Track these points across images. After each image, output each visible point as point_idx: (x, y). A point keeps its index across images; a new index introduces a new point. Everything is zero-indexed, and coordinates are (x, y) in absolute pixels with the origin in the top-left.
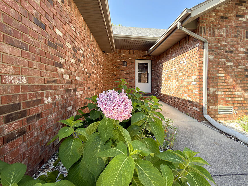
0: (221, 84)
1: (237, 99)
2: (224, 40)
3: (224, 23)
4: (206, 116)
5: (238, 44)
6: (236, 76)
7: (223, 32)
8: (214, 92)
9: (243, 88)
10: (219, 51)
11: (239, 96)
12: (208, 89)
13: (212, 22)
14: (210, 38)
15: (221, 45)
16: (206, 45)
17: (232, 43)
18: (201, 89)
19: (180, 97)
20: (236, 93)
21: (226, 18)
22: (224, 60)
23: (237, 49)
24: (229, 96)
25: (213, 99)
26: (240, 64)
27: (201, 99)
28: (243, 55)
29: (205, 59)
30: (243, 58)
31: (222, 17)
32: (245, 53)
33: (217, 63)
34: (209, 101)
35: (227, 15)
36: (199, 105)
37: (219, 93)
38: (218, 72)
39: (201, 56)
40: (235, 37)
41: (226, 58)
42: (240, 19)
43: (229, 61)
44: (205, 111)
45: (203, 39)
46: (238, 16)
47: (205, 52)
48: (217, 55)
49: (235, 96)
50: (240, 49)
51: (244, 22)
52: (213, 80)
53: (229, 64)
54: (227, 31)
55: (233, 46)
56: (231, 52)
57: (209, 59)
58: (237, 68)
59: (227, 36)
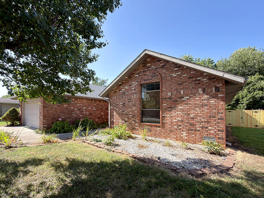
0: (115, 117)
2: (115, 100)
3: (115, 94)
5: (120, 101)
6: (119, 114)
7: (115, 98)
8: (113, 120)
9: (121, 119)
10: (114, 105)
11: (121, 122)
12: (111, 119)
13: (112, 94)
16: (109, 103)
20: (119, 121)
21: (116, 92)
22: (116, 108)
24: (117, 122)
25: (112, 123)
26: (120, 109)
28: (122, 106)
30: (121, 107)
31: (115, 92)
32: (122, 104)
35: (116, 91)
37: (114, 121)
38: (114, 113)
40: (119, 98)
42: (120, 91)
46: (120, 90)
48: (113, 106)
50: (120, 103)
51: (122, 92)
52: (112, 116)
53: (117, 109)
54: (116, 97)
55: (118, 102)
56: (118, 105)
58: (120, 111)
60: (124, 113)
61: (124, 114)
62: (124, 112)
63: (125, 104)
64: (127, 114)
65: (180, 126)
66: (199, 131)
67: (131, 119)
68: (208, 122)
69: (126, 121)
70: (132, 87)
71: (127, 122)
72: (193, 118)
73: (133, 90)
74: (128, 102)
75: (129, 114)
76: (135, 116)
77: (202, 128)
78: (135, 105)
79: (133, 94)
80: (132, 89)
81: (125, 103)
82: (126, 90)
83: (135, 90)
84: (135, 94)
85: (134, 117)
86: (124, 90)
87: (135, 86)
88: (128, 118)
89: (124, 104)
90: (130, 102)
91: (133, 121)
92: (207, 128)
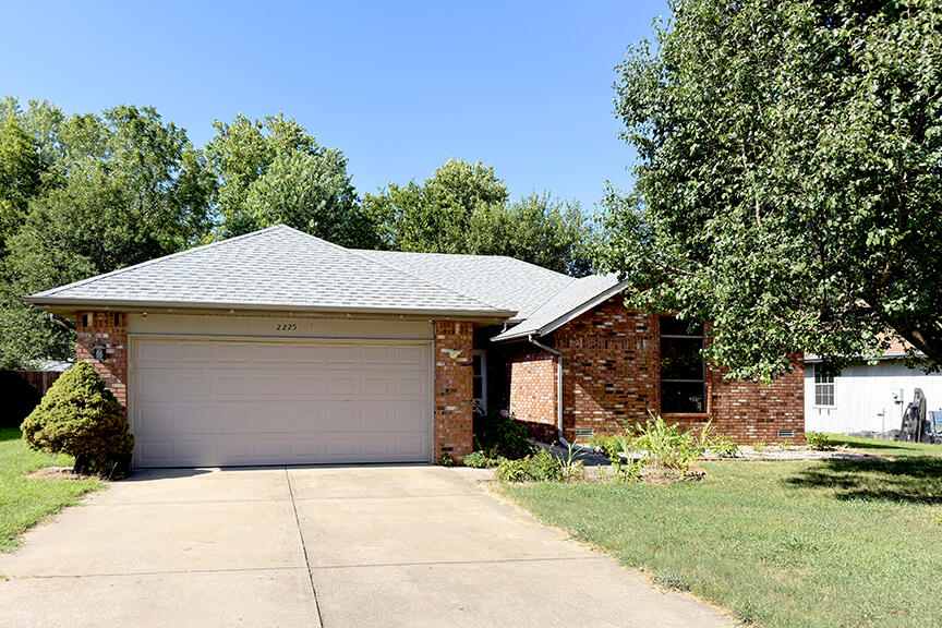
0: (579, 403)
1: (597, 419)
2: (580, 351)
3: (581, 333)
4: (562, 439)
5: (596, 355)
6: (594, 393)
7: (580, 343)
8: (571, 412)
9: (603, 406)
10: (576, 364)
11: (599, 416)
12: (564, 409)
13: (567, 332)
14: (564, 350)
15: (578, 358)
16: (560, 359)
17: (591, 354)
18: (556, 408)
19: (537, 421)
20: (596, 413)
21: (583, 326)
22: (581, 374)
23: (595, 361)
24: (588, 416)
25: (569, 419)
26: (600, 378)
27: (556, 421)
28: (603, 368)
29: (559, 374)
30: (603, 371)
31: (578, 326)
32: (605, 365)
33: (574, 379)
34: (564, 422)
35: (584, 323)
36: (553, 428)
37: (576, 413)
38: (574, 388)
39: (556, 370)
40: (594, 347)
41: (584, 371)
42: (599, 327)
43: (587, 375)
44: (560, 434)
45: (557, 353)
46: (595, 324)
47: (559, 366)
48: (572, 368)
49: (595, 416)
50: (599, 362)
51: (603, 330)
52: (568, 398)
53: (587, 379)
54: (584, 342)
55: (591, 358)
56: (590, 365)
57: (564, 374)
58: (596, 382)
59: (584, 347)
60: (611, 389)
61: (611, 392)
62: (611, 386)
63: (614, 365)
64: (622, 392)
65: (745, 414)
66: (772, 421)
67: (633, 406)
68: (784, 404)
69: (618, 413)
70: (638, 321)
71: (622, 413)
72: (764, 398)
73: (640, 328)
74: (625, 359)
75: (629, 393)
76: (645, 396)
77: (777, 414)
78: (643, 369)
79: (640, 338)
80: (638, 324)
81: (614, 362)
82: (618, 325)
83: (644, 328)
84: (646, 338)
85: (642, 400)
86: (611, 324)
87: (645, 318)
88: (626, 403)
89: (609, 365)
90: (632, 359)
91: (641, 410)
92: (783, 414)
